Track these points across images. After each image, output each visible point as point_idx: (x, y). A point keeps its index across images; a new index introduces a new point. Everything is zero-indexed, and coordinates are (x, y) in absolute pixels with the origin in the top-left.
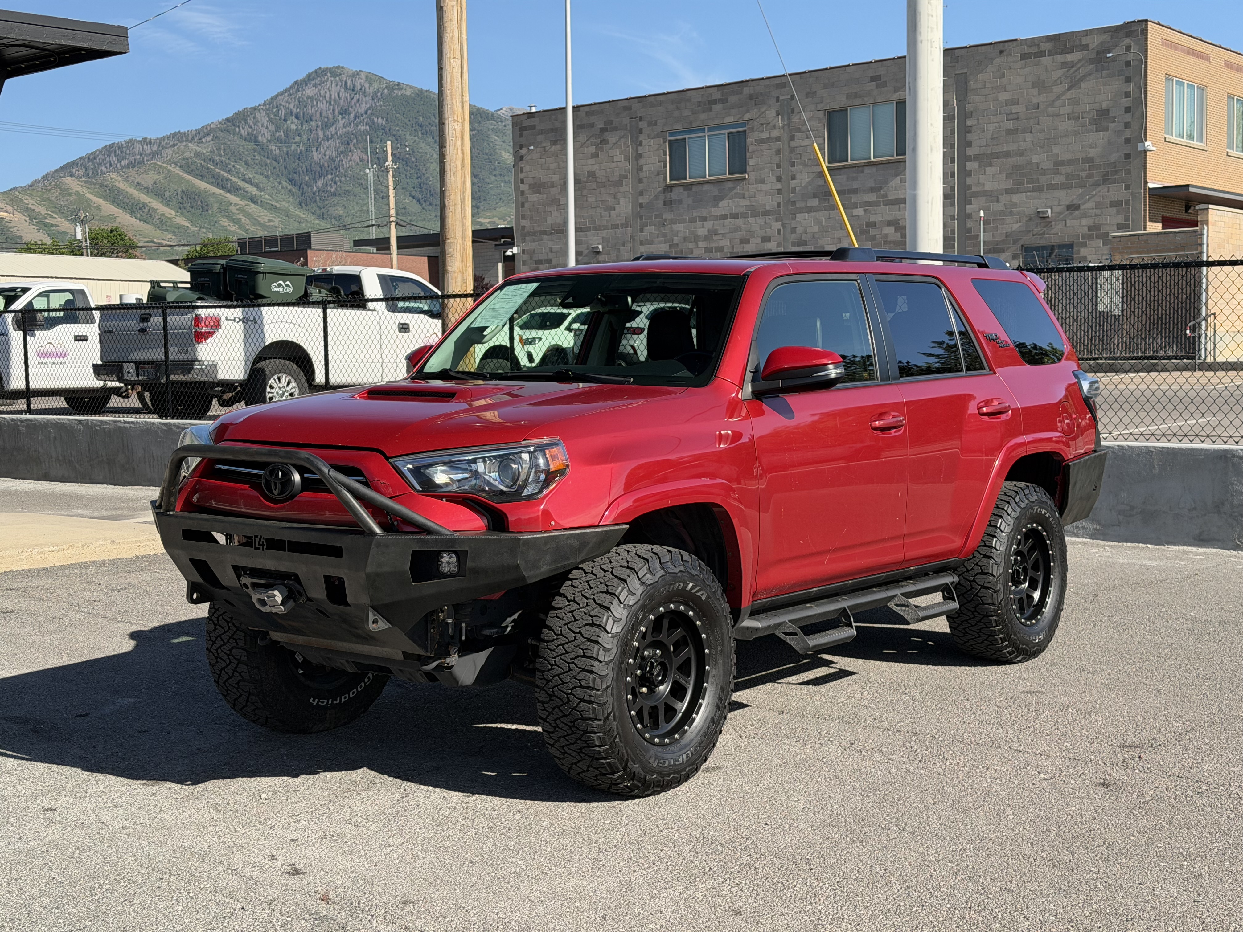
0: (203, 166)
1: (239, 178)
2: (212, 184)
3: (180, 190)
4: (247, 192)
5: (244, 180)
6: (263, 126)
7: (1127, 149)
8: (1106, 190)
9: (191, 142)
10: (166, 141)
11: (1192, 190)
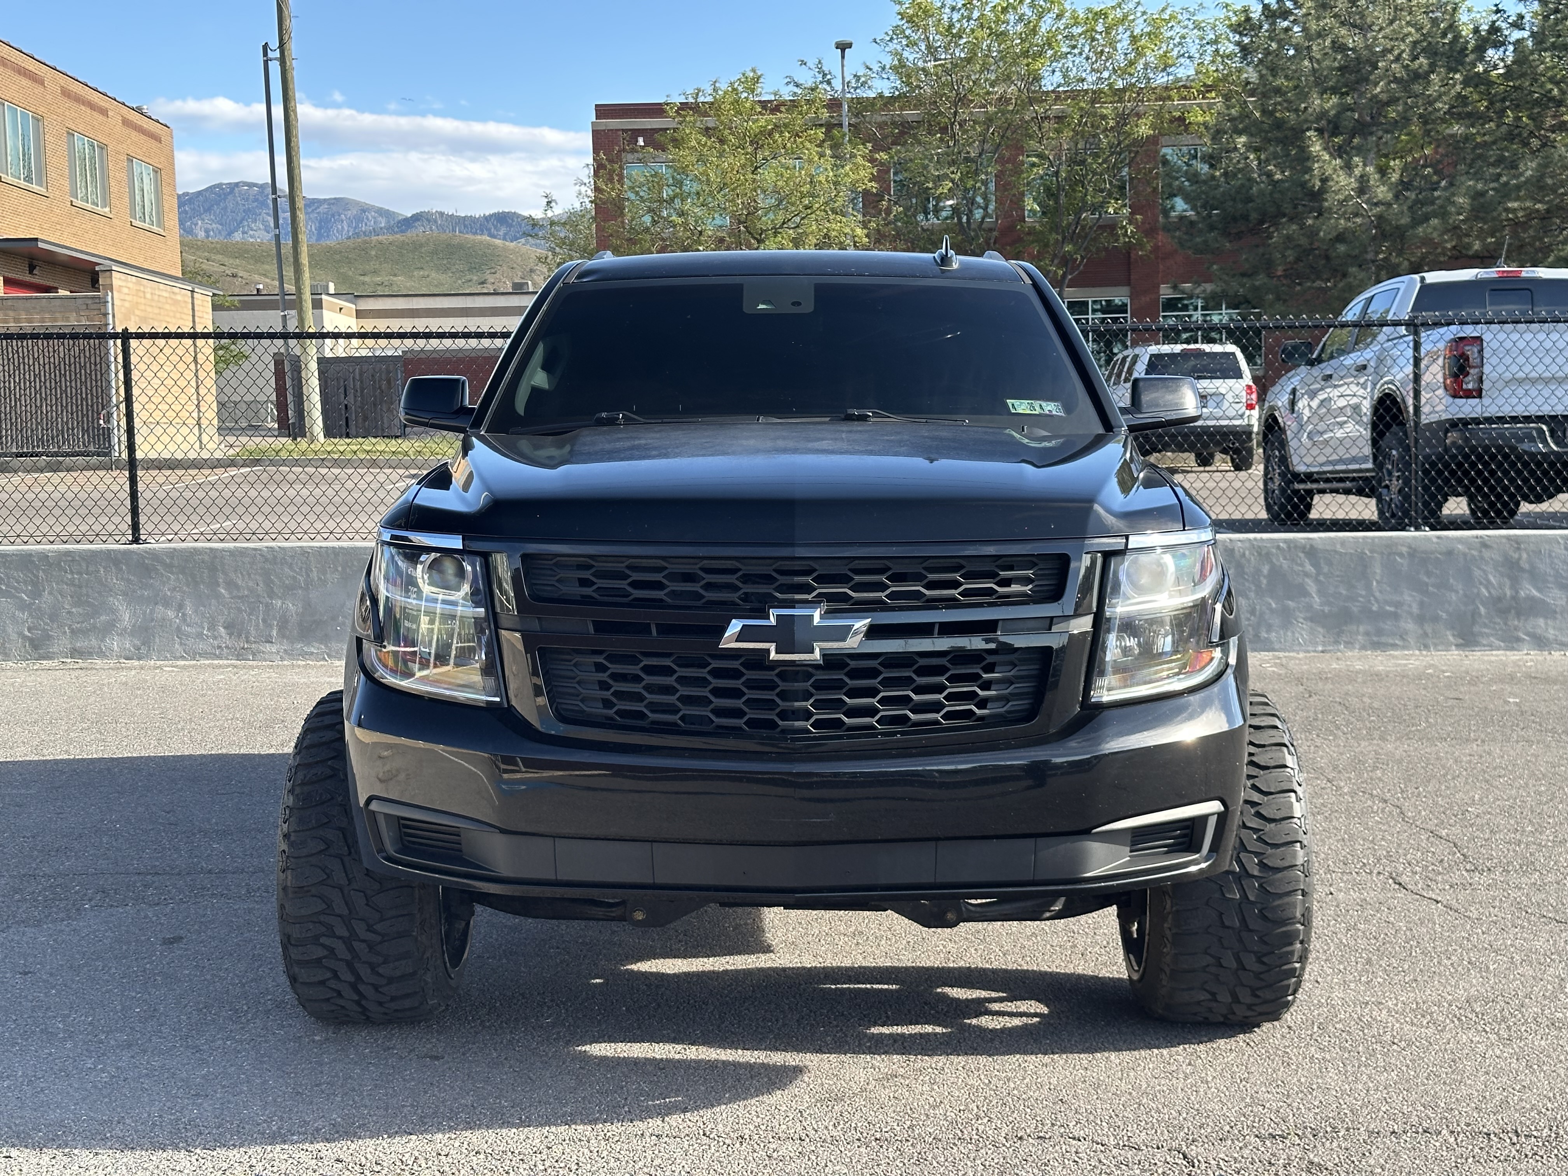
11: (41, 245)
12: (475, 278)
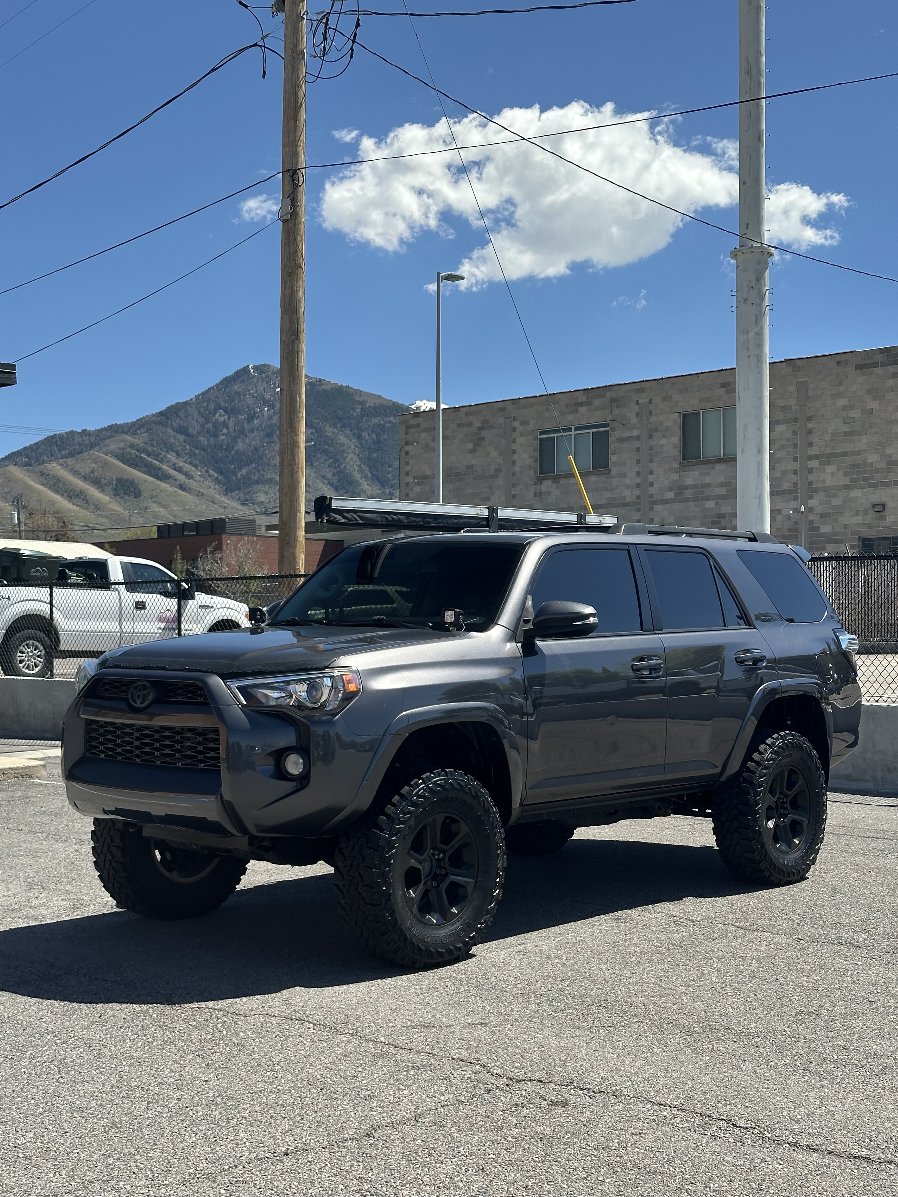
0: (137, 456)
1: (170, 467)
2: (145, 473)
3: (115, 478)
4: (176, 480)
5: (175, 469)
6: (193, 419)
9: (126, 434)
10: (104, 432)
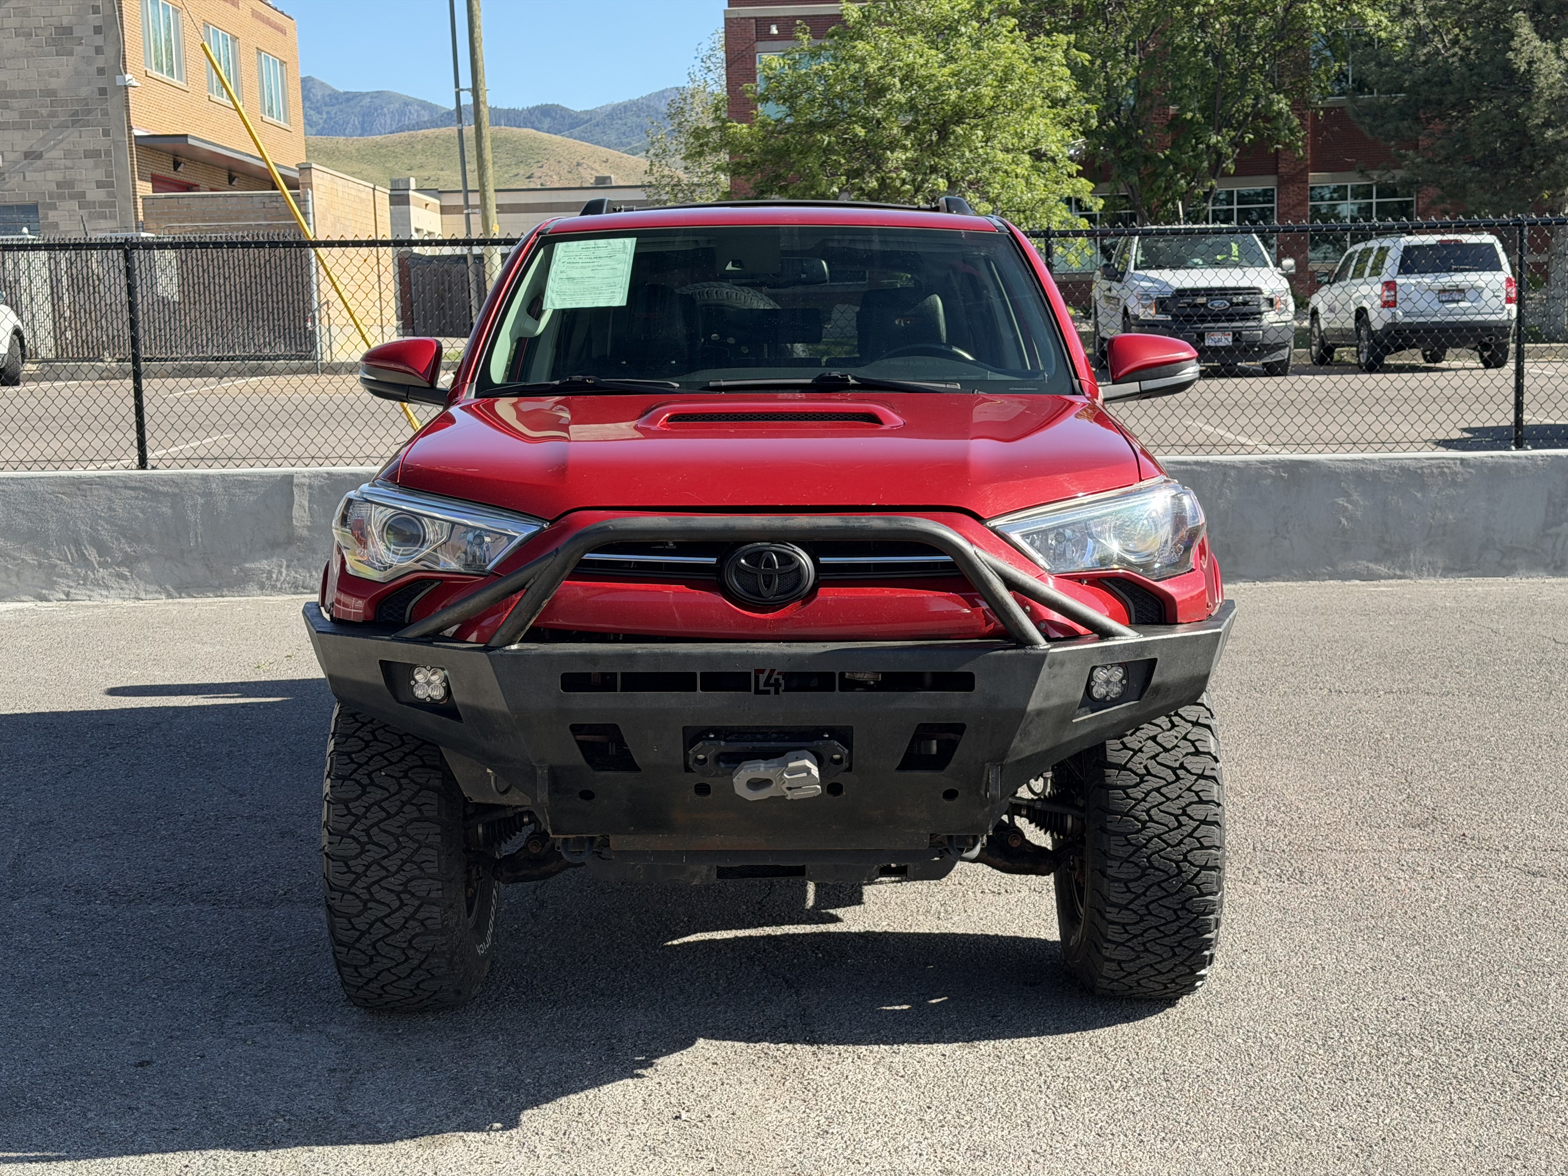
7: (102, 82)
8: (77, 134)
11: (191, 141)
12: (522, 172)
